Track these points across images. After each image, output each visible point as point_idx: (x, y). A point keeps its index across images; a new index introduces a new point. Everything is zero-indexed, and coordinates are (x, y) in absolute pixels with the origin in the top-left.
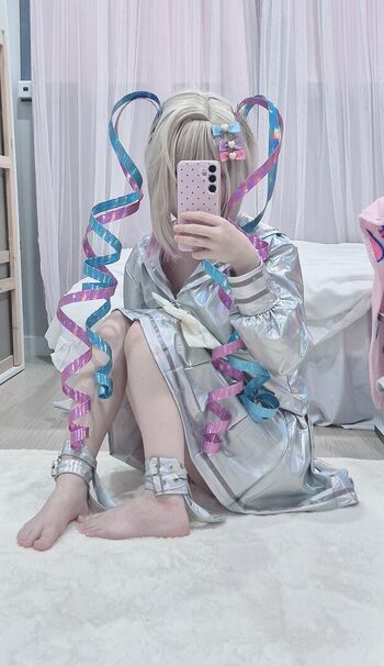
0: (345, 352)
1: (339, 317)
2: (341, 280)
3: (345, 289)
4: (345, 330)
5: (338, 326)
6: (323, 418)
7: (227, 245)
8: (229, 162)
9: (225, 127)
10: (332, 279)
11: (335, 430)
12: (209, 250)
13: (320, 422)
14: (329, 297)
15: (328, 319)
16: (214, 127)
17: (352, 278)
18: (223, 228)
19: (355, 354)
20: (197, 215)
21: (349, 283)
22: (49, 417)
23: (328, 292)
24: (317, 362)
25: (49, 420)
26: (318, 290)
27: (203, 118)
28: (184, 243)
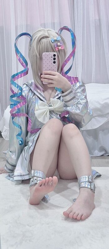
7: (59, 82)
8: (59, 51)
9: (55, 38)
12: (53, 83)
13: (105, 154)
15: (107, 114)
18: (58, 76)
20: (49, 72)
22: (2, 157)
23: (106, 103)
24: (103, 130)
25: (2, 158)
26: (102, 103)
27: (47, 37)
28: (45, 82)
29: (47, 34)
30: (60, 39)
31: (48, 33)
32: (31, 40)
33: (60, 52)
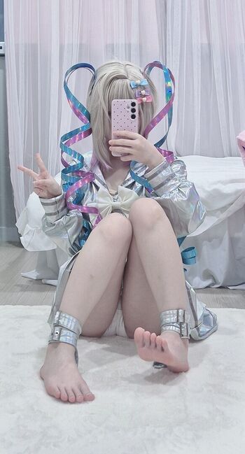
0: (229, 234)
1: (223, 209)
2: (225, 183)
3: (229, 189)
4: (229, 218)
5: (224, 216)
6: (215, 282)
8: (142, 104)
9: (138, 82)
10: (219, 182)
11: (224, 290)
12: (131, 154)
13: (213, 284)
14: (217, 195)
15: (218, 210)
16: (132, 82)
17: (233, 181)
19: (236, 235)
20: (123, 133)
21: (230, 185)
22: (18, 283)
23: (216, 191)
24: (210, 241)
25: (19, 285)
26: (209, 189)
27: (124, 78)
28: (116, 151)
29: (122, 72)
30: (147, 83)
31: (126, 70)
32: (94, 78)
33: (145, 107)
